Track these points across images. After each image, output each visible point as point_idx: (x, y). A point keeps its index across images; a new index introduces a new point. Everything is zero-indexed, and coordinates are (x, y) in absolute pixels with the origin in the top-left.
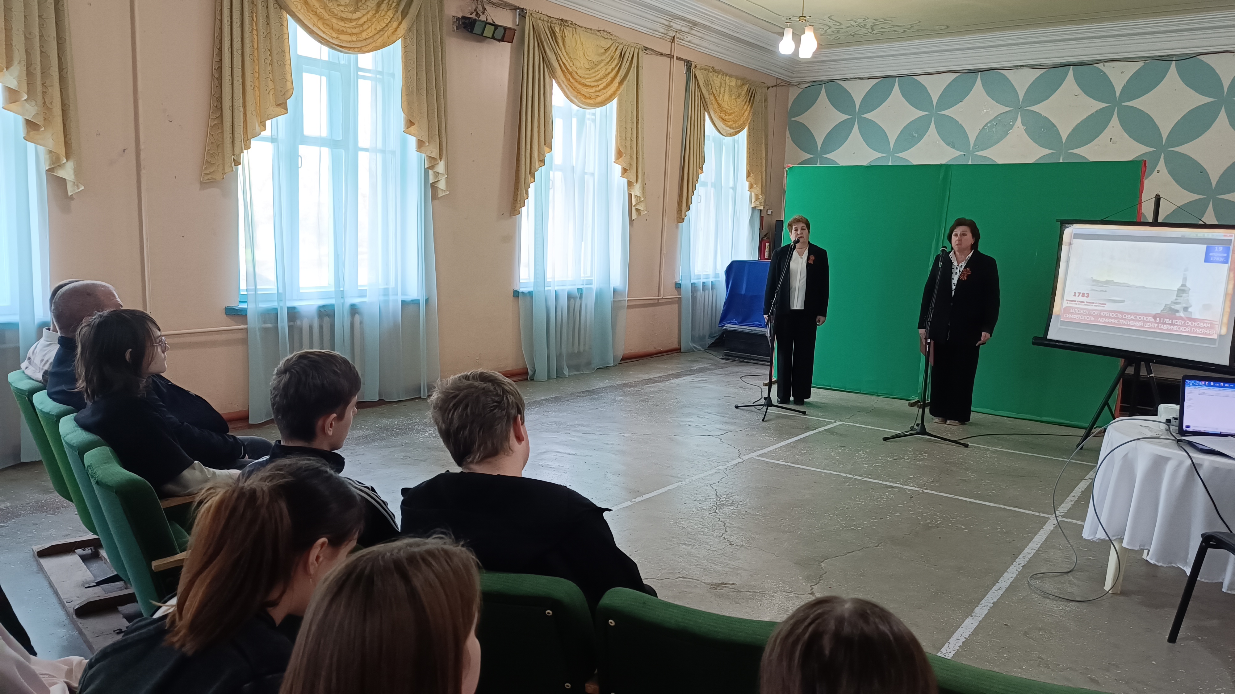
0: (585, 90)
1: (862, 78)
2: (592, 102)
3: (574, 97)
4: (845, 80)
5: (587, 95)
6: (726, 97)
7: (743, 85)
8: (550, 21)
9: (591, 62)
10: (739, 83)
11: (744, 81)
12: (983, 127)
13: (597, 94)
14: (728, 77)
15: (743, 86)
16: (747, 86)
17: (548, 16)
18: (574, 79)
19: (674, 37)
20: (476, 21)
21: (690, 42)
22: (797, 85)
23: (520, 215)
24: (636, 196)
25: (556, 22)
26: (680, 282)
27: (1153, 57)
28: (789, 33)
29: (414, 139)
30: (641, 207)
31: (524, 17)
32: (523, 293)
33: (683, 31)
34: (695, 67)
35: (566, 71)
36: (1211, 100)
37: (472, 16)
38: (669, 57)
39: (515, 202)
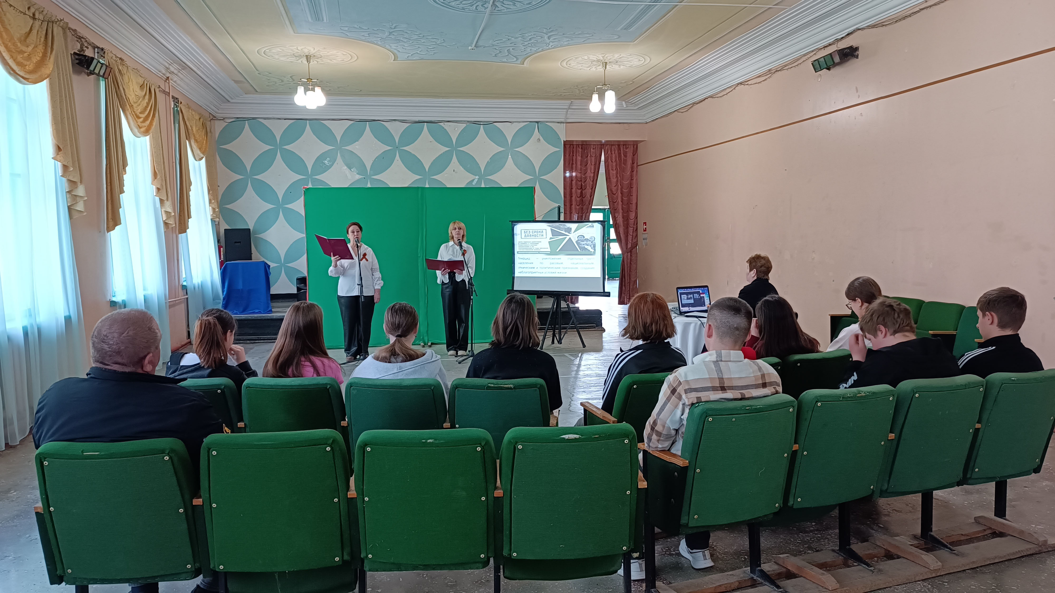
0: (139, 122)
1: (279, 119)
2: (141, 132)
3: (135, 127)
4: (265, 119)
5: (140, 126)
6: (195, 129)
8: (117, 59)
9: (138, 97)
11: (200, 116)
12: (375, 159)
13: (144, 124)
15: (201, 120)
17: (116, 56)
18: (134, 112)
19: (168, 78)
20: (93, 59)
21: (175, 82)
22: (222, 120)
23: (111, 232)
24: (166, 212)
25: (119, 61)
26: (185, 284)
27: (471, 121)
28: (301, 90)
29: (59, 164)
30: (171, 221)
31: (102, 56)
32: (118, 302)
33: (174, 73)
34: (181, 103)
35: (130, 104)
36: (503, 149)
37: (82, 53)
38: (165, 94)
39: (110, 220)
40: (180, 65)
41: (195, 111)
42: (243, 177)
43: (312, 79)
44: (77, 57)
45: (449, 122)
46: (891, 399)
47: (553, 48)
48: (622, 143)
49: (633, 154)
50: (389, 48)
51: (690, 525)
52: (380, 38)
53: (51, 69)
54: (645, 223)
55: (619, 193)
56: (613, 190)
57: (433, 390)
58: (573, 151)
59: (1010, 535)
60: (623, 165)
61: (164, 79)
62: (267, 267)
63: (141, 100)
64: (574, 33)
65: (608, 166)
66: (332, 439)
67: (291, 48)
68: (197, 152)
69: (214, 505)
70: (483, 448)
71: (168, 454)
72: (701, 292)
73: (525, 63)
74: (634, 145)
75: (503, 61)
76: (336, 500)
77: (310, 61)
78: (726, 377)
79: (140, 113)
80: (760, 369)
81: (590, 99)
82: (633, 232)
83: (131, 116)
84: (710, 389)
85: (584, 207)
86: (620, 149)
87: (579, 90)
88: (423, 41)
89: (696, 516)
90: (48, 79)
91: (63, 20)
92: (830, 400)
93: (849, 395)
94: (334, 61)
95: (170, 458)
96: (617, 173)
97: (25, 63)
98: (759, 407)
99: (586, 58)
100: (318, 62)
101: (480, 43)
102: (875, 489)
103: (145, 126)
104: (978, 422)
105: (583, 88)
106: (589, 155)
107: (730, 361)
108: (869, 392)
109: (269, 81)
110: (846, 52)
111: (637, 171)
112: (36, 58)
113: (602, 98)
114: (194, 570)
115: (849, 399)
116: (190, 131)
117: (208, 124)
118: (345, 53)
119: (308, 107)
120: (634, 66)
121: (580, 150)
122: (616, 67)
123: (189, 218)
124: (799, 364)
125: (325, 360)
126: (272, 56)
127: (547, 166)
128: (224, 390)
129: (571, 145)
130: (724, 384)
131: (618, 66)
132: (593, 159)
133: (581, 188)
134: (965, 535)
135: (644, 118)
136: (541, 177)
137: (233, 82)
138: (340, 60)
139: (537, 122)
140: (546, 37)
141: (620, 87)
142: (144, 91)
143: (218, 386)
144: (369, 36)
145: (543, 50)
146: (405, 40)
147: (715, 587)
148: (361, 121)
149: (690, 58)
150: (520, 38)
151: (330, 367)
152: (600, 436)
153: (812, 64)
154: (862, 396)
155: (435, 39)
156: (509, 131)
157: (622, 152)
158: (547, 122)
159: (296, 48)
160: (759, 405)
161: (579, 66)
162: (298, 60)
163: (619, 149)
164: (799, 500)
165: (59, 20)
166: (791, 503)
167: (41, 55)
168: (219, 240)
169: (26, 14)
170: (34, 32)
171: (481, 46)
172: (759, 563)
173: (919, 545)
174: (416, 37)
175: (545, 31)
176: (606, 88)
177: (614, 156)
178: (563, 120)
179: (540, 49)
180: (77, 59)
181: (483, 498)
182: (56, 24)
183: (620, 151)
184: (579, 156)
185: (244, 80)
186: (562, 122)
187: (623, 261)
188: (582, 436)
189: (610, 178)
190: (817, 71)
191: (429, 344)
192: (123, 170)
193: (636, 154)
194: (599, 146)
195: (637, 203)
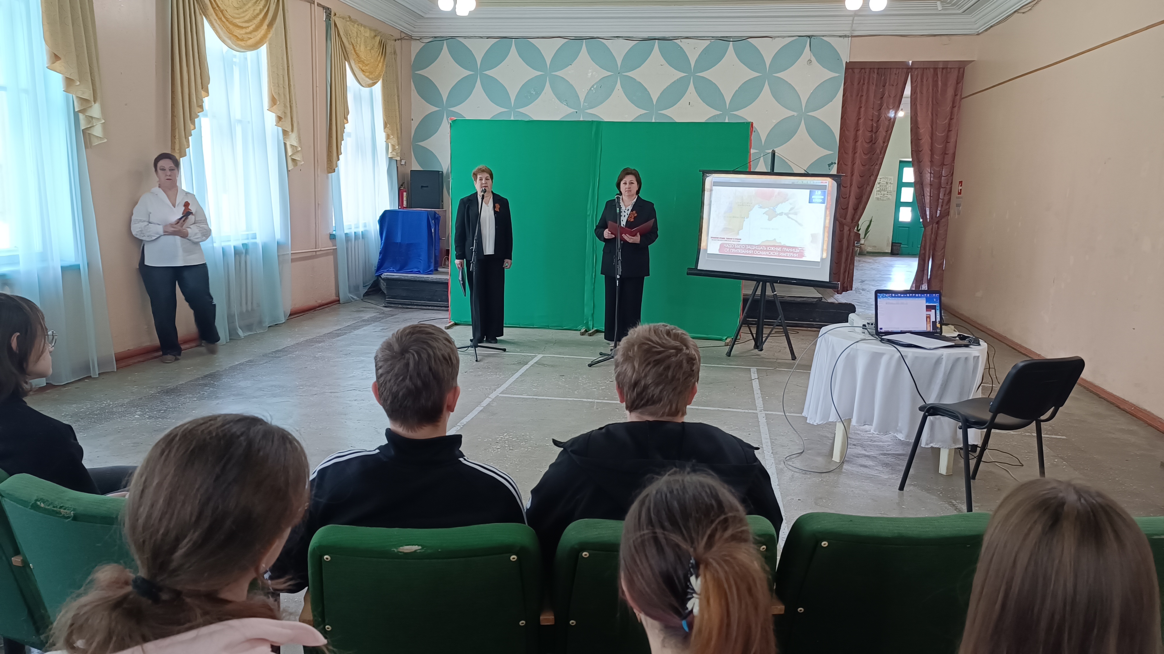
0: (237, 32)
1: (481, 37)
2: (243, 45)
3: (227, 38)
4: (465, 37)
5: (240, 37)
6: (362, 48)
7: (375, 36)
10: (373, 34)
11: (376, 33)
12: (590, 89)
13: (249, 36)
14: (363, 28)
15: (376, 38)
16: (379, 37)
22: (419, 39)
26: (334, 233)
27: (717, 37)
29: (59, 76)
30: (298, 157)
34: (335, 15)
36: (758, 74)
38: (311, 3)
41: (365, 27)
42: (439, 109)
45: (687, 38)
48: (940, 65)
49: (957, 81)
55: (929, 138)
58: (864, 77)
60: (938, 98)
65: (916, 96)
74: (960, 67)
82: (945, 195)
83: (221, 24)
86: (937, 74)
96: (928, 109)
103: (253, 38)
106: (887, 84)
111: (959, 107)
116: (351, 50)
117: (392, 43)
121: (875, 76)
123: (338, 156)
127: (819, 98)
129: (862, 69)
132: (894, 86)
133: (872, 131)
135: (976, 26)
136: (809, 114)
139: (809, 36)
148: (575, 38)
156: (769, 50)
158: (823, 36)
163: (936, 74)
168: (401, 183)
177: (925, 84)
178: (847, 33)
183: (938, 77)
184: (873, 84)
186: (845, 36)
187: (924, 235)
189: (917, 117)
191: (593, 331)
193: (961, 83)
194: (905, 70)
195: (954, 154)
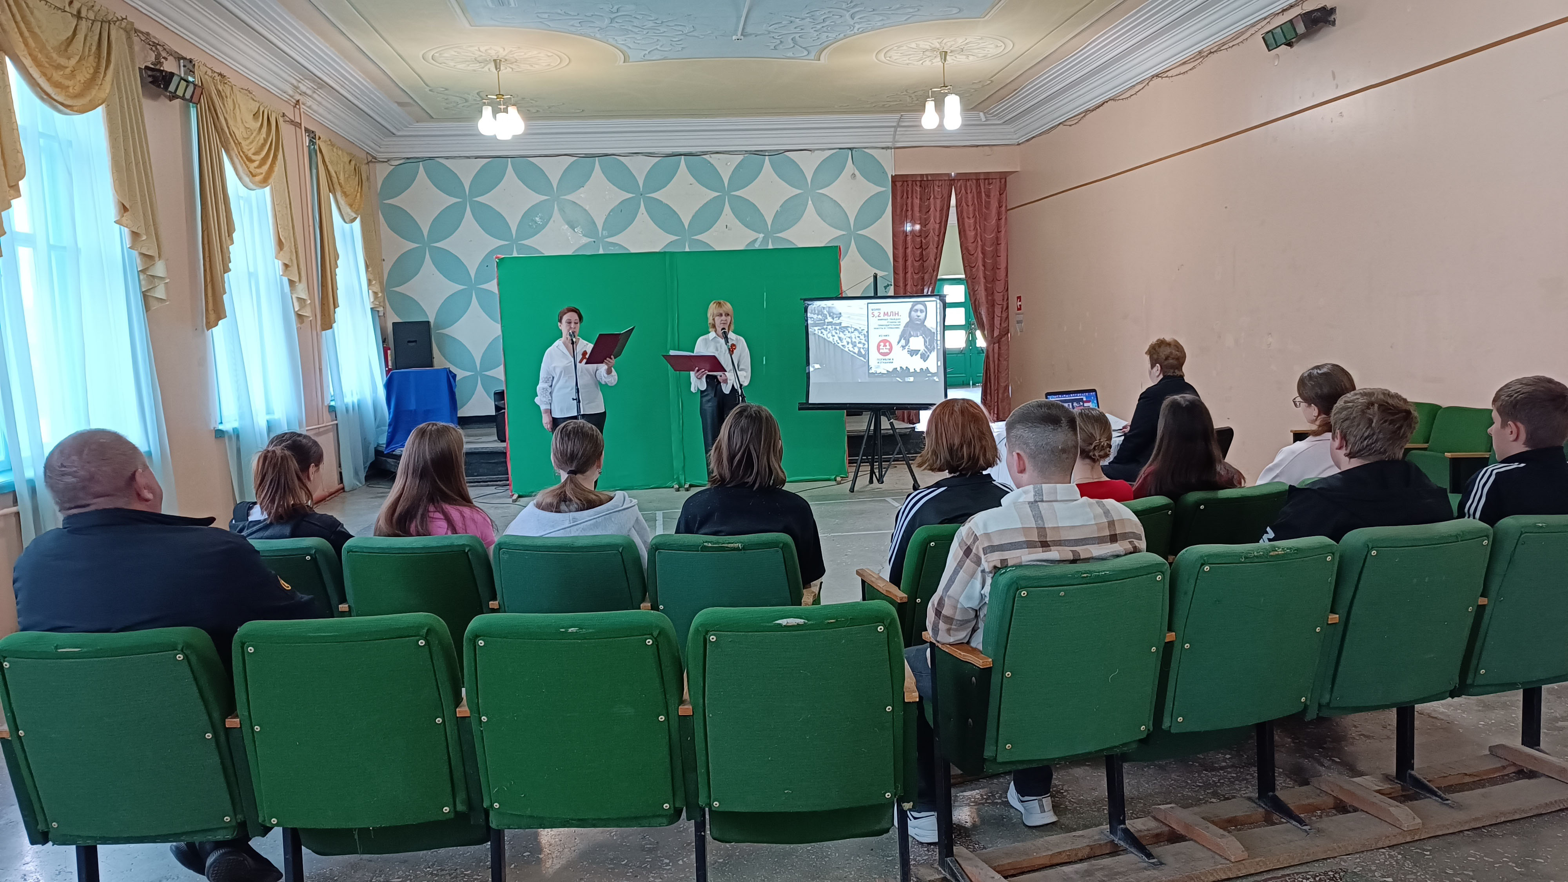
2: (256, 181)
3: (244, 175)
4: (447, 158)
5: (252, 173)
6: (343, 175)
8: (214, 75)
9: (249, 130)
10: (349, 159)
11: (352, 157)
12: (609, 213)
13: (257, 172)
14: (341, 152)
16: (353, 162)
17: (212, 70)
18: (243, 152)
19: (298, 101)
20: (172, 75)
21: (309, 107)
22: (386, 162)
23: (214, 329)
24: (299, 299)
25: (218, 78)
26: (333, 403)
27: (751, 151)
28: (487, 111)
29: (126, 231)
30: (306, 312)
31: (191, 71)
32: (227, 432)
33: (307, 95)
34: (319, 138)
35: (236, 141)
36: (799, 191)
37: (157, 67)
38: (295, 126)
39: (211, 312)
40: (314, 81)
41: (342, 150)
42: (418, 245)
43: (503, 95)
44: (150, 73)
45: (717, 153)
46: (1329, 558)
47: (862, 32)
48: (982, 177)
49: (1000, 192)
50: (614, 43)
51: (1000, 759)
52: (598, 28)
53: (107, 91)
54: (1019, 298)
55: (980, 253)
56: (970, 248)
57: (621, 553)
58: (906, 190)
59: (1544, 775)
60: (984, 210)
61: (293, 104)
62: (451, 377)
63: (254, 134)
64: (890, 8)
65: (962, 212)
66: (426, 629)
67: (469, 49)
68: (347, 209)
69: (257, 728)
70: (656, 640)
71: (182, 650)
72: (1085, 399)
73: (821, 58)
74: (1001, 179)
75: (788, 55)
76: (439, 720)
77: (500, 68)
78: (1050, 526)
79: (254, 154)
80: (1107, 513)
81: (922, 108)
82: (1002, 312)
83: (238, 158)
84: (1025, 546)
85: (926, 277)
86: (980, 185)
87: (910, 97)
88: (662, 30)
89: (1008, 746)
90: (104, 105)
91: (126, 19)
92: (1223, 562)
93: (1256, 554)
94: (537, 66)
95: (186, 657)
96: (975, 222)
97: (67, 83)
98: (1103, 573)
99: (913, 45)
100: (512, 69)
101: (749, 30)
102: (1308, 703)
103: (262, 173)
104: (1483, 595)
105: (916, 94)
106: (932, 197)
107: (1057, 501)
108: (1291, 548)
109: (446, 101)
110: (1314, 16)
111: (1006, 218)
112: (83, 75)
113: (940, 106)
114: (234, 824)
115: (1256, 560)
116: (335, 180)
117: (364, 168)
118: (551, 54)
119: (499, 137)
120: (989, 55)
121: (918, 189)
122: (962, 59)
123: (335, 308)
124: (1202, 507)
125: (466, 511)
126: (445, 63)
127: (868, 214)
128: (316, 557)
129: (904, 181)
130: (1046, 537)
131: (965, 57)
132: (938, 201)
133: (921, 246)
134: (1470, 775)
135: (1015, 137)
136: (859, 232)
137: (396, 105)
138: (544, 64)
139: (850, 149)
140: (848, 15)
141: (973, 90)
142: (258, 121)
143: (306, 550)
144: (581, 26)
145: (845, 37)
146: (636, 30)
147: (1051, 855)
148: (587, 156)
149: (1077, 38)
150: (808, 20)
151: (473, 520)
152: (837, 620)
153: (1263, 38)
154: (1278, 554)
155: (680, 27)
156: (809, 164)
157: (983, 190)
158: (865, 148)
159: (477, 48)
160: (1104, 571)
161: (904, 59)
162: (483, 68)
163: (978, 186)
164: (1180, 719)
165: (120, 18)
166: (1166, 725)
167: (92, 71)
168: (385, 339)
169: (65, 11)
170: (80, 37)
171: (751, 34)
172: (1121, 818)
173: (1393, 790)
174: (651, 24)
175: (844, 6)
176: (946, 91)
177: (970, 196)
178: (890, 145)
179: (842, 35)
180: (149, 76)
181: (662, 718)
182: (115, 24)
183: (980, 188)
184: (917, 198)
185: (411, 101)
186: (888, 148)
187: (987, 357)
188: (808, 621)
189: (964, 231)
190: (1271, 48)
191: (687, 486)
192: (227, 238)
193: (1005, 193)
194: (948, 183)
195: (1007, 268)
